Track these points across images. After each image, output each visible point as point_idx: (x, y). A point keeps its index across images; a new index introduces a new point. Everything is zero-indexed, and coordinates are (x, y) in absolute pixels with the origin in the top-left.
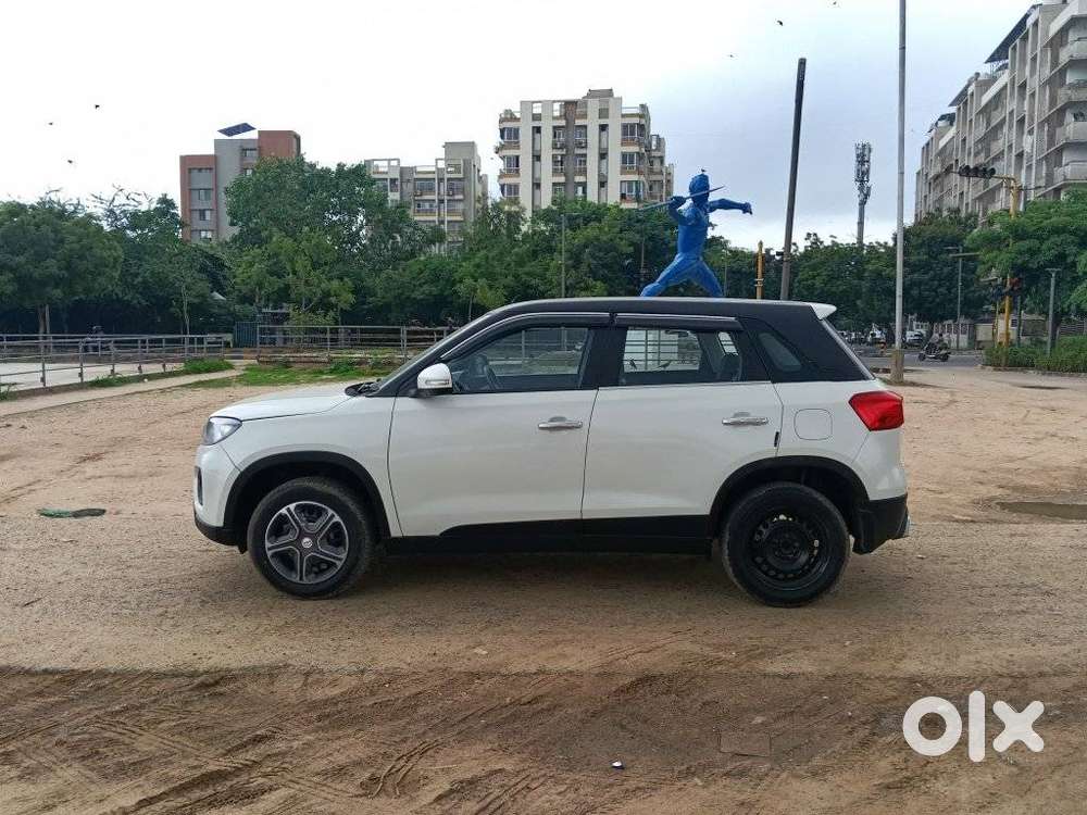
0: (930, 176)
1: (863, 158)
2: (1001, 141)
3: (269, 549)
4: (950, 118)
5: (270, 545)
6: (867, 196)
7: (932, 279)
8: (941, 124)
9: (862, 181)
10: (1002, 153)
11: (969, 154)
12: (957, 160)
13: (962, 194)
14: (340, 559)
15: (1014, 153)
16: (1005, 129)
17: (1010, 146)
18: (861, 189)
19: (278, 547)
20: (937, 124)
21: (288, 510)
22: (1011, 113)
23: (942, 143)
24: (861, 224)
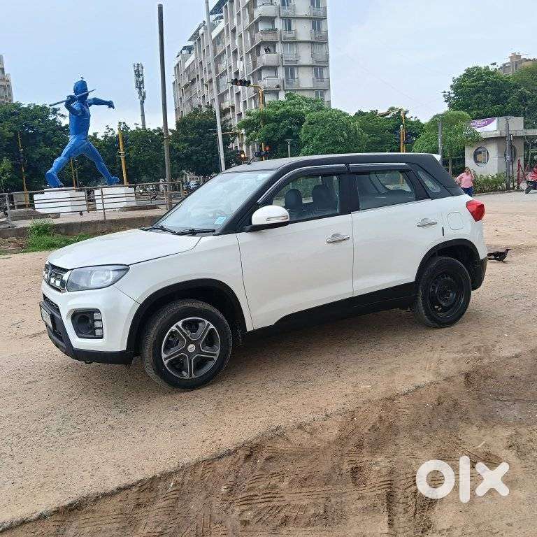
0: (182, 86)
1: (138, 74)
2: (224, 65)
3: (166, 359)
4: (189, 49)
5: (167, 356)
6: (144, 97)
7: (203, 149)
8: (184, 52)
9: (140, 88)
10: (226, 71)
11: (205, 71)
12: (198, 75)
13: (204, 96)
14: (215, 355)
15: (233, 72)
16: (226, 56)
17: (230, 67)
18: (140, 93)
19: (172, 356)
20: (181, 52)
21: (177, 327)
22: (229, 46)
23: (187, 64)
24: (143, 115)
